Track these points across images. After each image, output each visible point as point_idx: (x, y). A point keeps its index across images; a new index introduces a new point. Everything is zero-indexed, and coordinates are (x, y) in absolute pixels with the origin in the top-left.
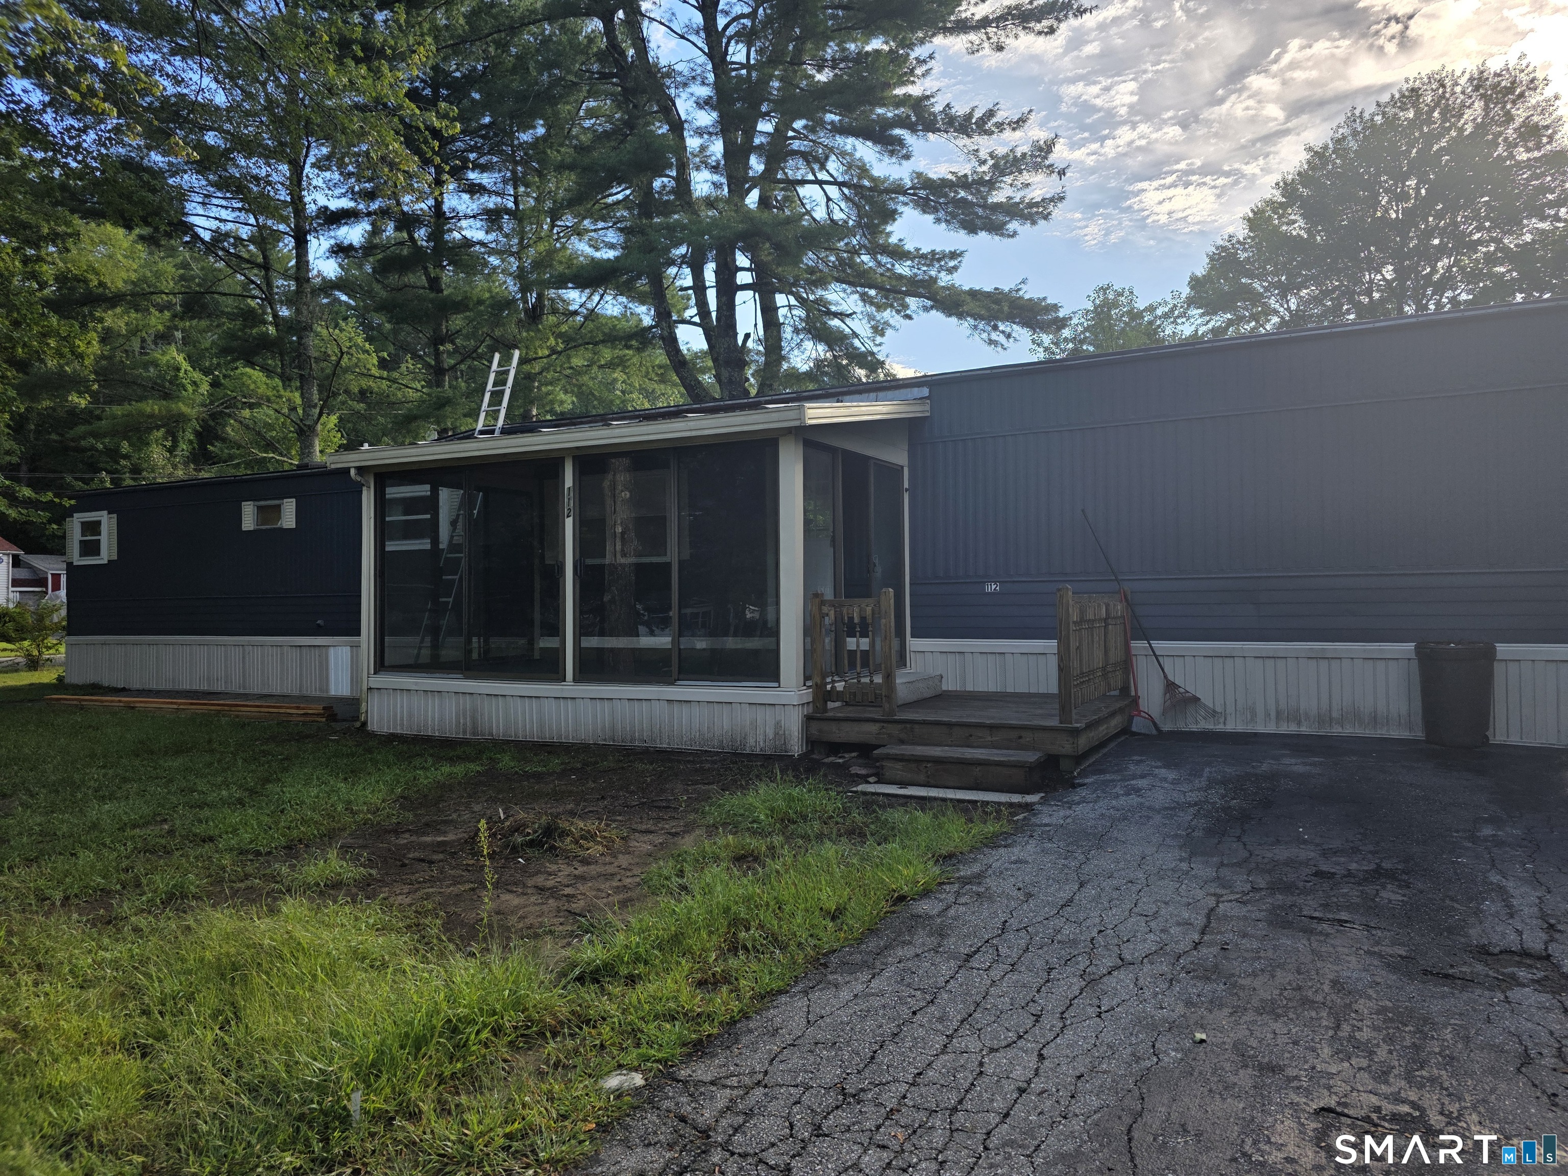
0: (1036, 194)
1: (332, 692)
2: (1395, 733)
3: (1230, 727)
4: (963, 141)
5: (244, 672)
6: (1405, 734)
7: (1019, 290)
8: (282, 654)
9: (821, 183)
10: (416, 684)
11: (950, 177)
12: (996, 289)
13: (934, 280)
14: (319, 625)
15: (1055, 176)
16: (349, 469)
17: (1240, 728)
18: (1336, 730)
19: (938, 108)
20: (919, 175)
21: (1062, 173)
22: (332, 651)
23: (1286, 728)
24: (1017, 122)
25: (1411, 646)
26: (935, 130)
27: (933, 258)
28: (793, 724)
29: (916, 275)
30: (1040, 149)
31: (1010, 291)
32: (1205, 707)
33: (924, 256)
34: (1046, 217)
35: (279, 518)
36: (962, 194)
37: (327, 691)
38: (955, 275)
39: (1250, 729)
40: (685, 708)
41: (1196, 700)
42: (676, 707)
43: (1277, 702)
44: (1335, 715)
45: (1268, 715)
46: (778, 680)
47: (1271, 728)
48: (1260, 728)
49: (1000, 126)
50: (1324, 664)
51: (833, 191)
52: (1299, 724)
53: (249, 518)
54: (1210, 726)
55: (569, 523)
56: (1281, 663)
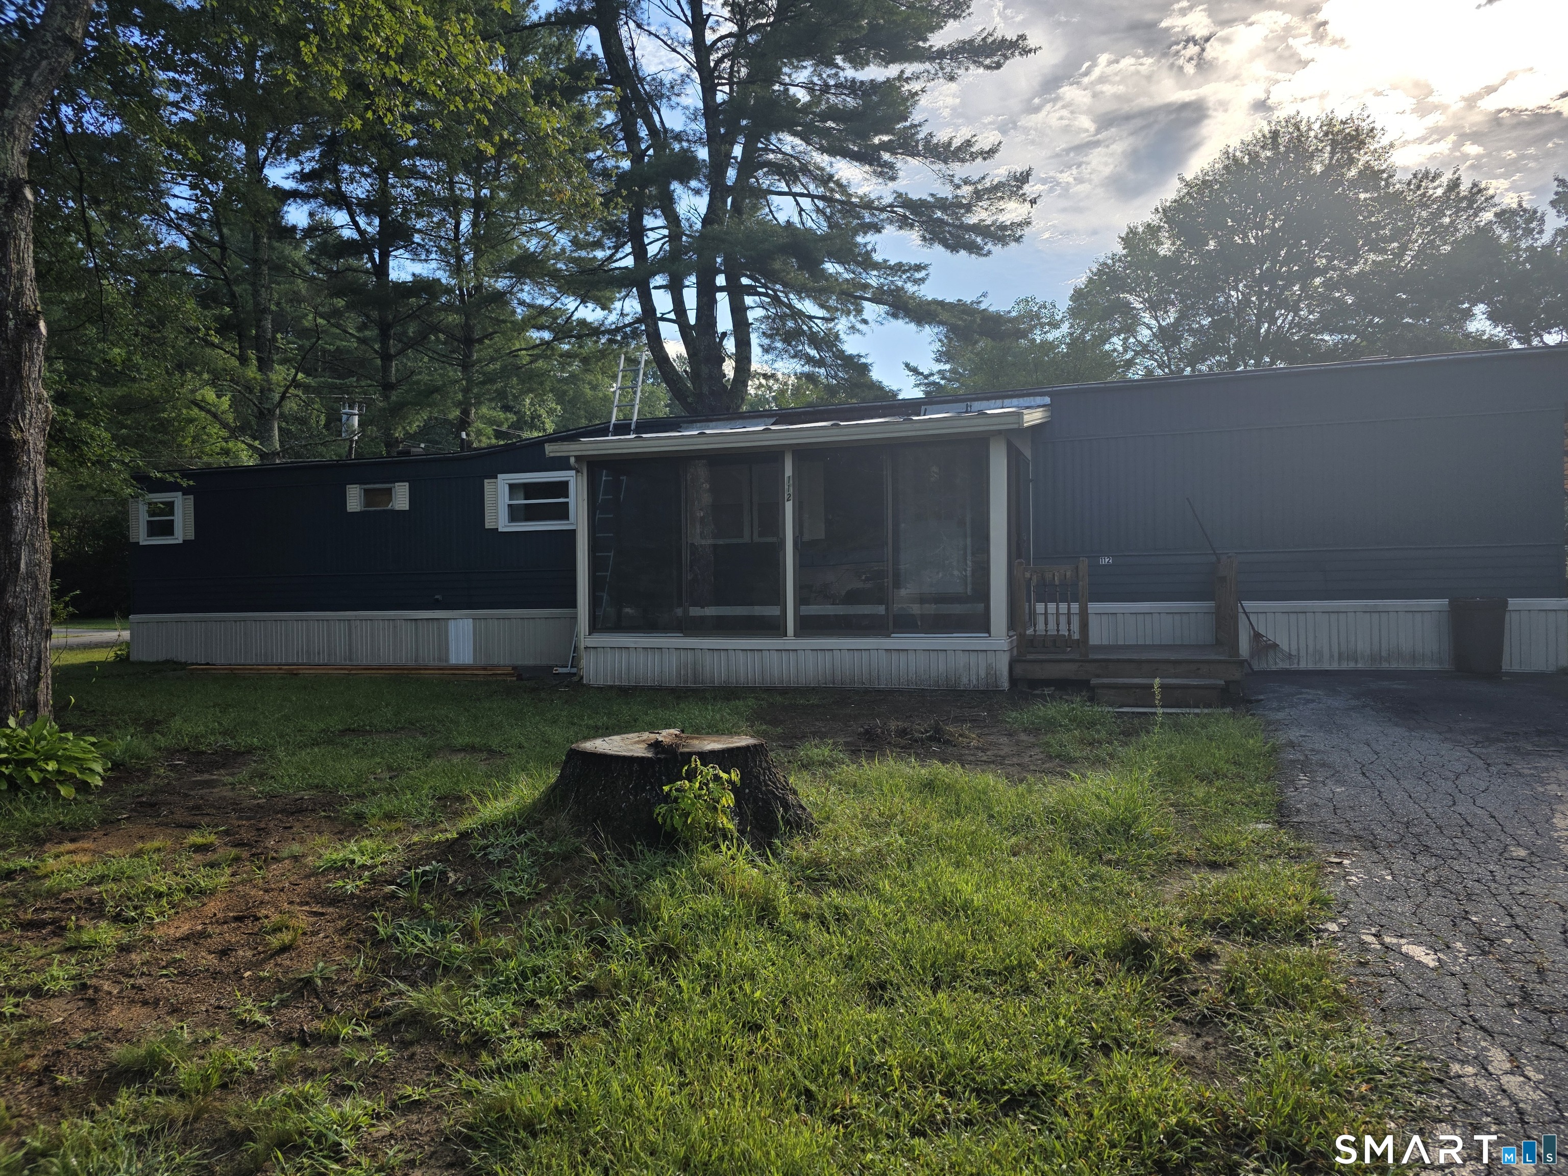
0: (1006, 218)
1: (453, 661)
2: (1429, 666)
3: (1303, 666)
4: (940, 166)
5: (350, 645)
6: (1436, 667)
7: (980, 302)
8: (395, 627)
9: (795, 195)
10: (635, 642)
11: (930, 199)
12: (959, 300)
13: (900, 289)
14: (437, 600)
15: (1027, 205)
16: (568, 458)
17: (1311, 666)
18: (1385, 666)
19: (921, 136)
20: (900, 195)
21: (1033, 202)
22: (452, 624)
23: (1345, 666)
24: (988, 152)
25: (1446, 601)
26: (913, 155)
27: (899, 268)
28: (1002, 665)
29: (883, 285)
30: (1016, 179)
31: (972, 303)
32: (1282, 651)
33: (891, 268)
34: (1018, 240)
35: (391, 500)
36: (939, 214)
37: (447, 660)
38: (922, 286)
39: (1318, 667)
40: (903, 656)
41: (1275, 646)
42: (895, 656)
43: (1339, 644)
44: (1384, 654)
45: (1332, 656)
46: (988, 631)
47: (1335, 666)
48: (1326, 666)
49: (973, 157)
50: (1376, 616)
51: (806, 203)
52: (1356, 662)
53: (354, 499)
54: (1286, 666)
55: (789, 506)
56: (1342, 616)
